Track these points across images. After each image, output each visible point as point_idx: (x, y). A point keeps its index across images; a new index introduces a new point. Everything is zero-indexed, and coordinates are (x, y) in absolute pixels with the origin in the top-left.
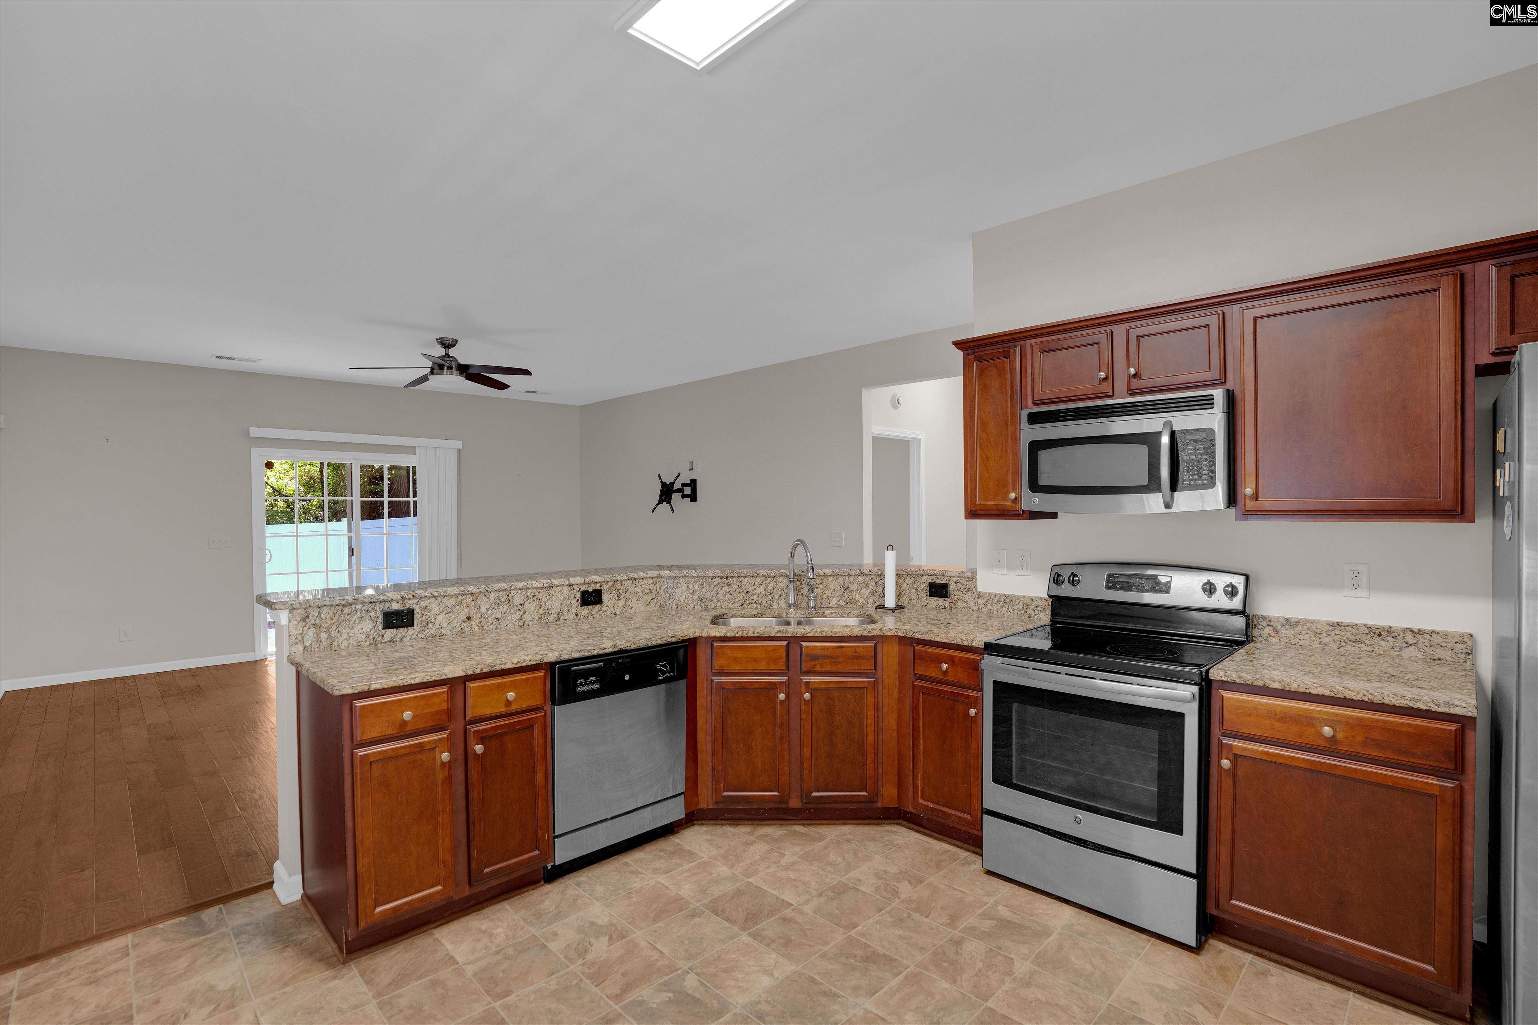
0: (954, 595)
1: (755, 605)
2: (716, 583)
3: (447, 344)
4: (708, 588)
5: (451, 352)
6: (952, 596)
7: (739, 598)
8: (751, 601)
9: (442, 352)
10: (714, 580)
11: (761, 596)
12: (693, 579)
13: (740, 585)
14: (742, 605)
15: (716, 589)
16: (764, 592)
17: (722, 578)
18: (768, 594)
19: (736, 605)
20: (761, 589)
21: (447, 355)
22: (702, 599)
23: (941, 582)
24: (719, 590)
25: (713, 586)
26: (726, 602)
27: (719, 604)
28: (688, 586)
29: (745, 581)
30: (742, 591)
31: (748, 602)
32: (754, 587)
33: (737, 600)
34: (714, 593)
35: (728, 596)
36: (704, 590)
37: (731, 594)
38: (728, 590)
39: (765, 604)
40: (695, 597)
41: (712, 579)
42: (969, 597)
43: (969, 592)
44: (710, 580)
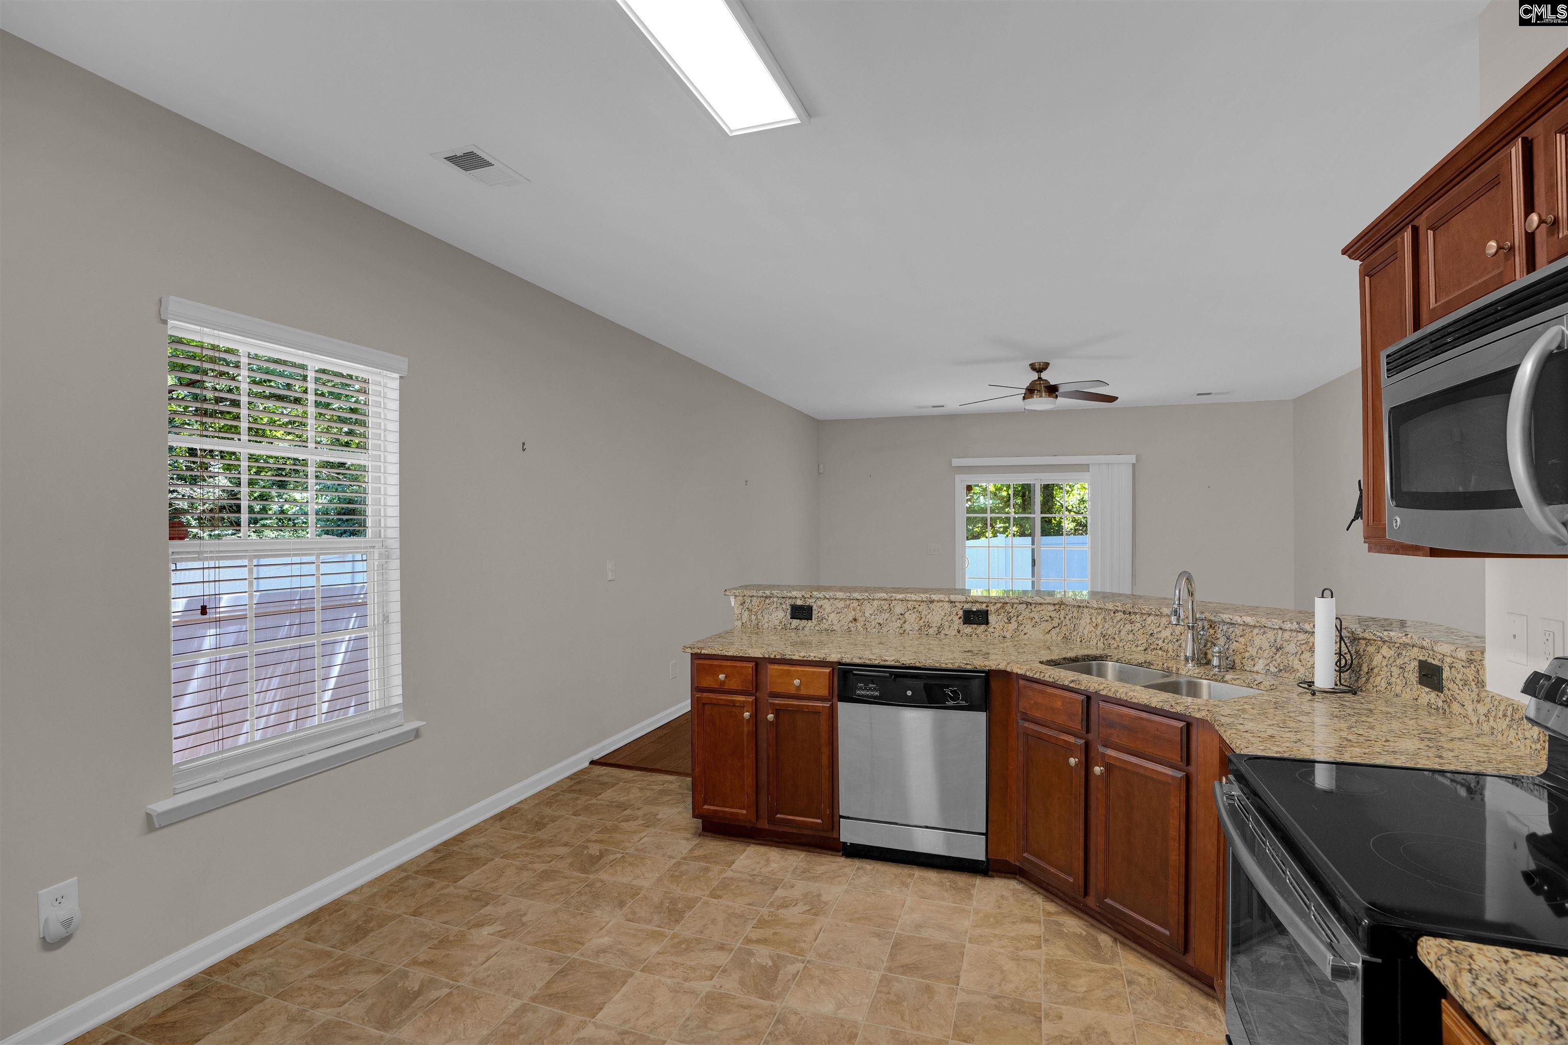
0: (1449, 690)
1: (1160, 652)
2: (1118, 618)
3: (1040, 368)
4: (1111, 623)
5: (1044, 375)
6: (1446, 691)
7: (1142, 640)
8: (1156, 646)
9: (1035, 376)
10: (1116, 614)
11: (1166, 641)
12: (1096, 611)
13: (1143, 625)
14: (1145, 650)
15: (1118, 626)
16: (1170, 637)
17: (1124, 613)
18: (1174, 640)
19: (1139, 648)
20: (1166, 633)
21: (1040, 378)
22: (1104, 636)
23: (1433, 662)
24: (1122, 627)
25: (1115, 621)
26: (1128, 644)
27: (1121, 645)
28: (1091, 618)
29: (1149, 619)
30: (1145, 632)
31: (1152, 647)
32: (1159, 629)
33: (1140, 642)
34: (1116, 629)
35: (1131, 636)
36: (1107, 626)
37: (1134, 634)
38: (1130, 629)
39: (1171, 652)
40: (1098, 632)
41: (1114, 613)
42: (1466, 696)
43: (1466, 688)
44: (1112, 615)
